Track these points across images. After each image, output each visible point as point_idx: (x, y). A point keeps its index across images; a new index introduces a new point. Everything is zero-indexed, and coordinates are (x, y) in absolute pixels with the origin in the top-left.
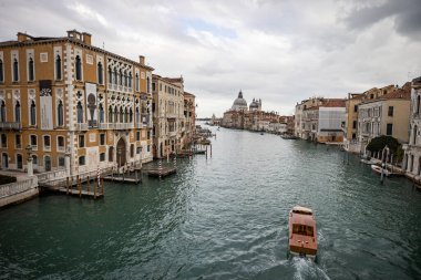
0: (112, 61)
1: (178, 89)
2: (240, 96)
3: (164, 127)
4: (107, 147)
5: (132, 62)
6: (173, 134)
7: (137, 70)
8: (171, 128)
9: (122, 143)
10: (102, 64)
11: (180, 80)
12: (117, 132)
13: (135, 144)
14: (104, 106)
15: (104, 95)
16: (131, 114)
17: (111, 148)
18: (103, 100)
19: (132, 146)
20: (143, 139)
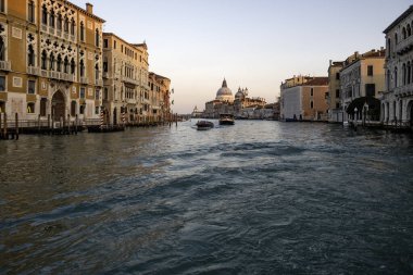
1: (139, 54)
2: (224, 84)
3: (119, 91)
4: (38, 97)
5: (75, 7)
6: (132, 101)
7: (82, 18)
8: (129, 95)
9: (59, 96)
11: (144, 45)
12: (53, 81)
13: (78, 101)
14: (35, 48)
15: (35, 36)
16: (73, 66)
17: (44, 101)
18: (34, 42)
19: (73, 104)
20: (89, 98)
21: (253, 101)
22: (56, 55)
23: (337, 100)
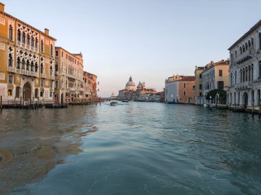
0: (21, 27)
1: (77, 60)
2: (131, 80)
3: (64, 83)
4: (15, 86)
5: (38, 31)
6: (73, 89)
7: (42, 37)
8: (71, 85)
9: (28, 86)
10: (13, 26)
11: (80, 55)
12: (24, 76)
13: (39, 88)
14: (13, 56)
15: (13, 48)
16: (36, 67)
17: (18, 88)
18: (13, 52)
19: (36, 90)
20: (46, 87)
21: (148, 90)
22: (26, 60)
23: (200, 91)
